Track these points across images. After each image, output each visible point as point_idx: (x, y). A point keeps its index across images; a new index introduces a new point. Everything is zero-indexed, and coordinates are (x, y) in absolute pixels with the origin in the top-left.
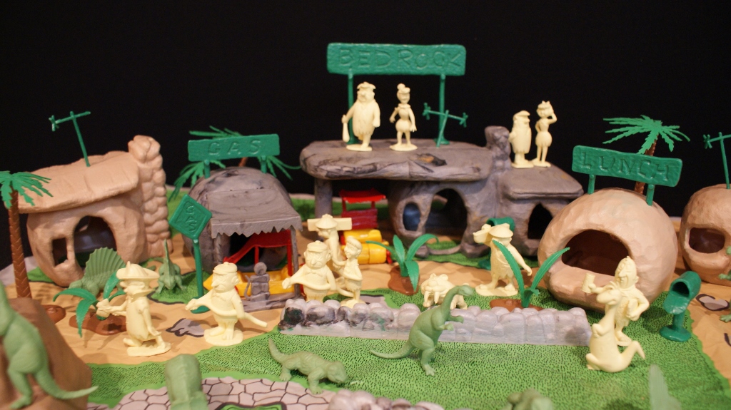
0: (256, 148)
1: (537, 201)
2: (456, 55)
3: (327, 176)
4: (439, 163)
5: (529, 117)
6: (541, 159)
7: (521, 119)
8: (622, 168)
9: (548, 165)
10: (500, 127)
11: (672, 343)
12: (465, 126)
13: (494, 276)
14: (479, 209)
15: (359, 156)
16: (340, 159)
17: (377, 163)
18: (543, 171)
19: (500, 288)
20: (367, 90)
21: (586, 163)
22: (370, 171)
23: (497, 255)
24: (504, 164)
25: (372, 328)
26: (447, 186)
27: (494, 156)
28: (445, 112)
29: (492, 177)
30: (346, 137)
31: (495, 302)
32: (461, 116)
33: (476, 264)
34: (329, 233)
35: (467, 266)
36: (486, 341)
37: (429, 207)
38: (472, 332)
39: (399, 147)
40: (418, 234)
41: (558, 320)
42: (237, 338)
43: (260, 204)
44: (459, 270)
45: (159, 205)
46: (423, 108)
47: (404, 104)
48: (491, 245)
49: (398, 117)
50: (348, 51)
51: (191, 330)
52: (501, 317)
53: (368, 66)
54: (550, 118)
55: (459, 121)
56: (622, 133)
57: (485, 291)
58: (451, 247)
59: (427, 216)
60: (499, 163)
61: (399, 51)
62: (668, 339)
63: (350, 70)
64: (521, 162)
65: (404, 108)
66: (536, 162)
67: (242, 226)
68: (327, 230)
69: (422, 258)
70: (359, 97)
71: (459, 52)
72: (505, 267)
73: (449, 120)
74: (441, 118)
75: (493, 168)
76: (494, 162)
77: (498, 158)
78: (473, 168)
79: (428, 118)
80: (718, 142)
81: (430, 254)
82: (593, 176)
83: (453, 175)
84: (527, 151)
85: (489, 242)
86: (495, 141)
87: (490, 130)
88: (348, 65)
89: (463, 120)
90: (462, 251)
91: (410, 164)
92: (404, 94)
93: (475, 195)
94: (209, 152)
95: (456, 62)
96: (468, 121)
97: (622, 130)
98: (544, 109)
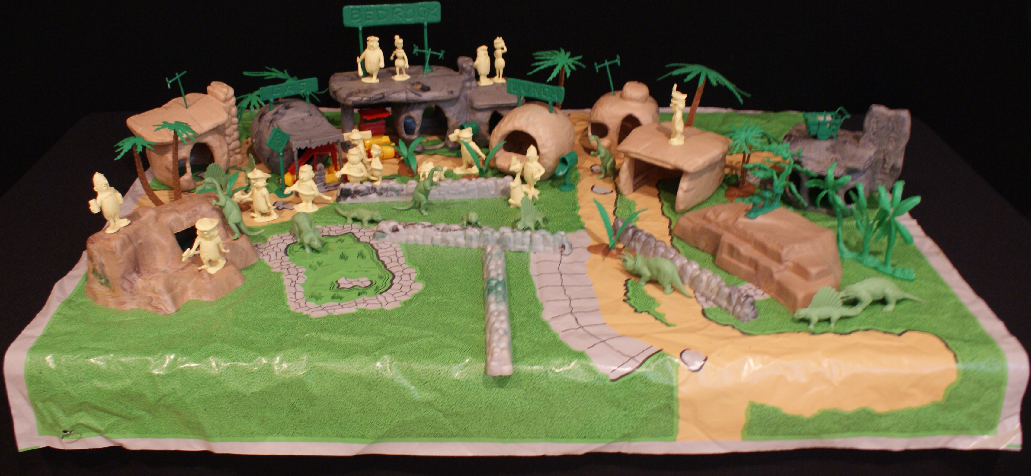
0: (303, 87)
1: (494, 110)
2: (433, 9)
3: (353, 104)
4: (426, 89)
6: (499, 77)
7: (482, 51)
8: (534, 92)
9: (505, 80)
10: (467, 59)
12: (443, 58)
13: (464, 161)
14: (455, 117)
15: (371, 88)
16: (360, 92)
17: (385, 93)
19: (469, 169)
20: (373, 41)
21: (515, 89)
22: (380, 99)
23: (464, 148)
24: (471, 85)
25: (392, 195)
26: (432, 105)
27: (464, 80)
28: (428, 50)
29: (462, 95)
30: (361, 72)
32: (440, 52)
33: (453, 155)
34: (359, 142)
35: (448, 156)
36: (457, 198)
37: (421, 118)
38: (448, 193)
39: (398, 78)
40: (415, 137)
41: (496, 183)
42: (315, 208)
43: (314, 127)
44: (444, 159)
45: (234, 130)
46: (413, 48)
47: (399, 49)
49: (396, 57)
50: (357, 11)
51: (285, 206)
52: (464, 184)
53: (372, 21)
54: (503, 49)
55: (438, 56)
56: (539, 66)
57: (459, 171)
58: (438, 144)
59: (420, 124)
60: (468, 84)
61: (394, 8)
62: (561, 190)
63: (360, 24)
65: (400, 52)
66: (495, 79)
67: (310, 143)
68: (357, 140)
69: (418, 153)
70: (368, 46)
71: (436, 7)
72: (470, 155)
73: (432, 55)
74: (426, 54)
75: (463, 88)
76: (463, 84)
77: (466, 80)
78: (448, 91)
79: (417, 54)
80: (605, 67)
81: (424, 150)
83: (436, 97)
84: (488, 72)
85: (459, 141)
86: (464, 68)
87: (461, 60)
88: (358, 20)
89: (441, 55)
90: (444, 147)
91: (406, 92)
92: (399, 44)
93: (452, 108)
94: (273, 93)
95: (434, 13)
96: (445, 55)
97: (541, 63)
98: (498, 43)
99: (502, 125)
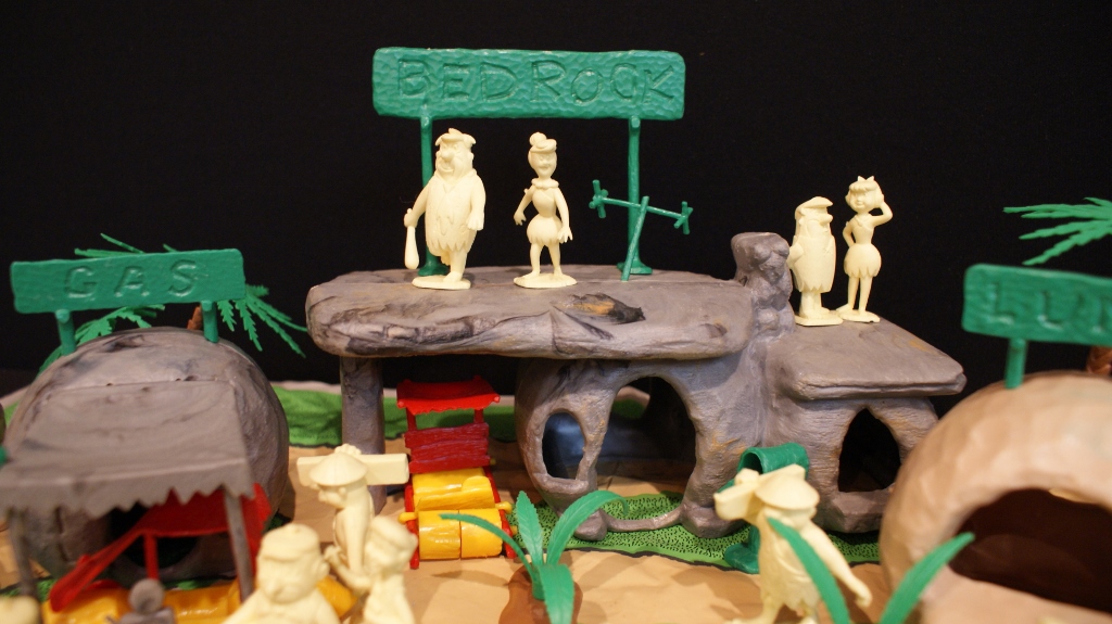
0: (185, 281)
1: (861, 403)
2: (663, 74)
3: (350, 349)
4: (627, 315)
5: (830, 210)
7: (813, 215)
10: (767, 234)
12: (687, 231)
13: (768, 601)
14: (724, 425)
15: (435, 301)
16: (388, 308)
17: (476, 317)
18: (865, 332)
20: (457, 148)
21: (1003, 307)
22: (454, 338)
23: (774, 550)
24: (778, 318)
26: (648, 371)
27: (756, 300)
28: (640, 201)
29: (751, 349)
30: (411, 257)
33: (717, 557)
34: (344, 497)
35: (697, 563)
37: (604, 421)
39: (534, 279)
40: (578, 485)
43: (166, 422)
44: (678, 578)
46: (591, 193)
48: (760, 522)
49: (531, 212)
50: (419, 65)
53: (465, 99)
54: (876, 212)
55: (675, 220)
56: (1066, 237)
58: (659, 510)
59: (600, 443)
60: (768, 316)
61: (535, 64)
63: (425, 107)
64: (814, 312)
65: (544, 189)
66: (846, 311)
67: (79, 487)
68: (336, 489)
69: (588, 543)
71: (670, 68)
72: (798, 583)
73: (649, 215)
74: (632, 214)
75: (756, 327)
76: (756, 312)
77: (764, 303)
78: (708, 325)
79: (603, 214)
82: (1020, 343)
83: (661, 345)
84: (828, 288)
85: (755, 515)
86: (756, 264)
87: (743, 240)
88: (421, 96)
89: (681, 219)
90: (683, 521)
91: (554, 320)
93: (714, 392)
94: (67, 290)
95: (663, 89)
96: (691, 218)
97: (1061, 230)
98: (861, 192)
99: (962, 461)
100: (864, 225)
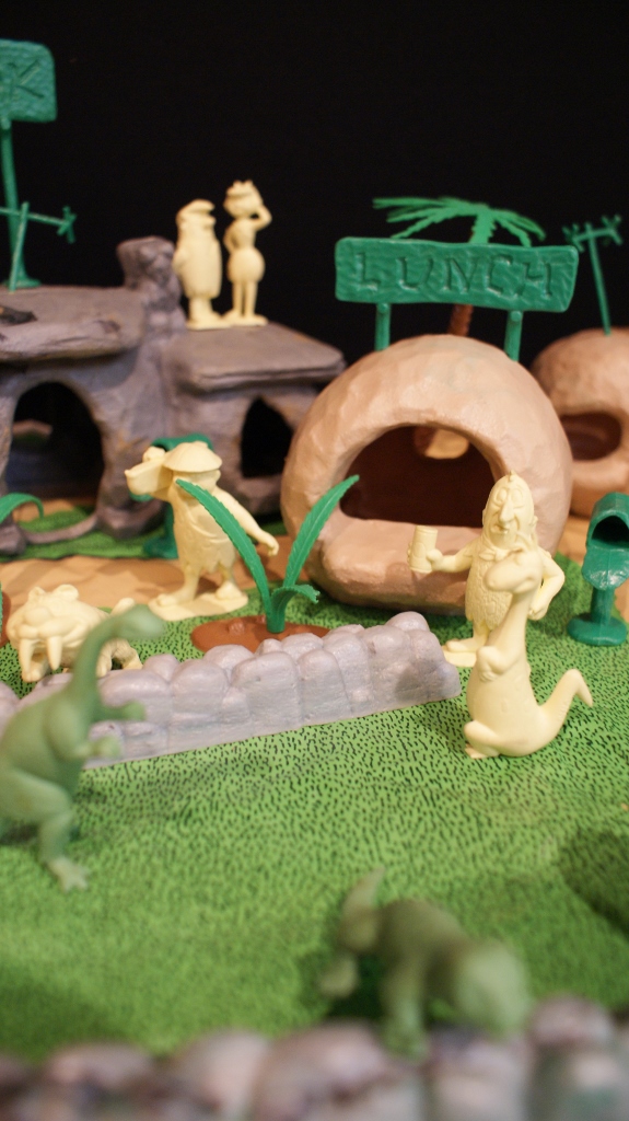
1: (254, 393)
2: (29, 69)
4: (17, 318)
5: (212, 213)
6: (244, 311)
7: (195, 219)
8: (449, 283)
9: (261, 321)
10: (152, 239)
11: (602, 653)
12: (71, 239)
13: (188, 570)
14: (128, 424)
18: (253, 332)
19: (207, 597)
21: (368, 276)
23: (190, 520)
24: (170, 321)
26: (46, 376)
27: (146, 303)
28: (19, 207)
29: (145, 352)
31: (205, 635)
32: (60, 216)
33: (137, 551)
35: (118, 558)
36: (209, 741)
38: (167, 726)
41: (373, 652)
44: (102, 570)
48: (172, 495)
52: (236, 671)
54: (255, 216)
55: (56, 228)
58: (74, 522)
59: (4, 453)
60: (159, 319)
62: (592, 644)
64: (203, 316)
66: (234, 318)
69: (8, 557)
71: (36, 62)
72: (212, 545)
73: (31, 225)
74: (13, 221)
75: (147, 328)
76: (147, 316)
77: (155, 307)
78: (101, 322)
81: (29, 544)
82: (385, 307)
83: (57, 343)
84: (214, 292)
85: (165, 490)
86: (144, 267)
87: (128, 247)
89: (64, 224)
90: (101, 528)
93: (116, 392)
95: (32, 86)
96: (76, 226)
98: (238, 197)
99: (343, 411)
100: (244, 229)
